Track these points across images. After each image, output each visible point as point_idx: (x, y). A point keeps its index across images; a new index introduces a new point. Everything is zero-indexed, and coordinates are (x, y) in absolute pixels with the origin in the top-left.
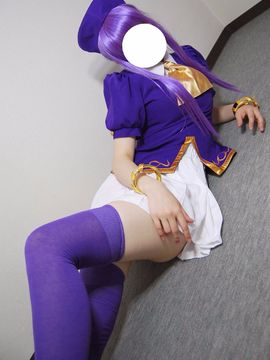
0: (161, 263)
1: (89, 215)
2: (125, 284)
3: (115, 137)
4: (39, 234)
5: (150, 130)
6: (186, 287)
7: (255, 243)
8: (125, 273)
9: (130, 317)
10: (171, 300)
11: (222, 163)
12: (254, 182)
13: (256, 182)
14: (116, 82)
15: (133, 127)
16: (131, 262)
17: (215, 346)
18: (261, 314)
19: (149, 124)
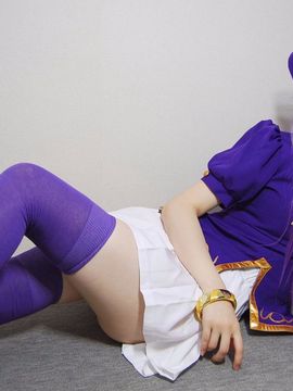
3: (205, 179)
5: (244, 213)
6: (92, 374)
10: (67, 368)
11: (269, 322)
14: (267, 136)
15: (230, 192)
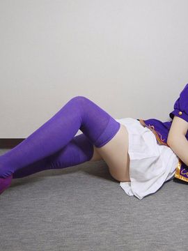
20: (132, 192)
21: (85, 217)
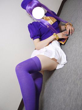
0: (52, 71)
1: (31, 59)
2: (43, 77)
4: (19, 66)
7: (75, 62)
8: (43, 74)
9: (46, 86)
11: (64, 41)
12: (73, 46)
13: (74, 45)
16: (44, 71)
17: (67, 90)
18: (77, 80)
19: (42, 34)
20: (63, 64)
21: (67, 89)
